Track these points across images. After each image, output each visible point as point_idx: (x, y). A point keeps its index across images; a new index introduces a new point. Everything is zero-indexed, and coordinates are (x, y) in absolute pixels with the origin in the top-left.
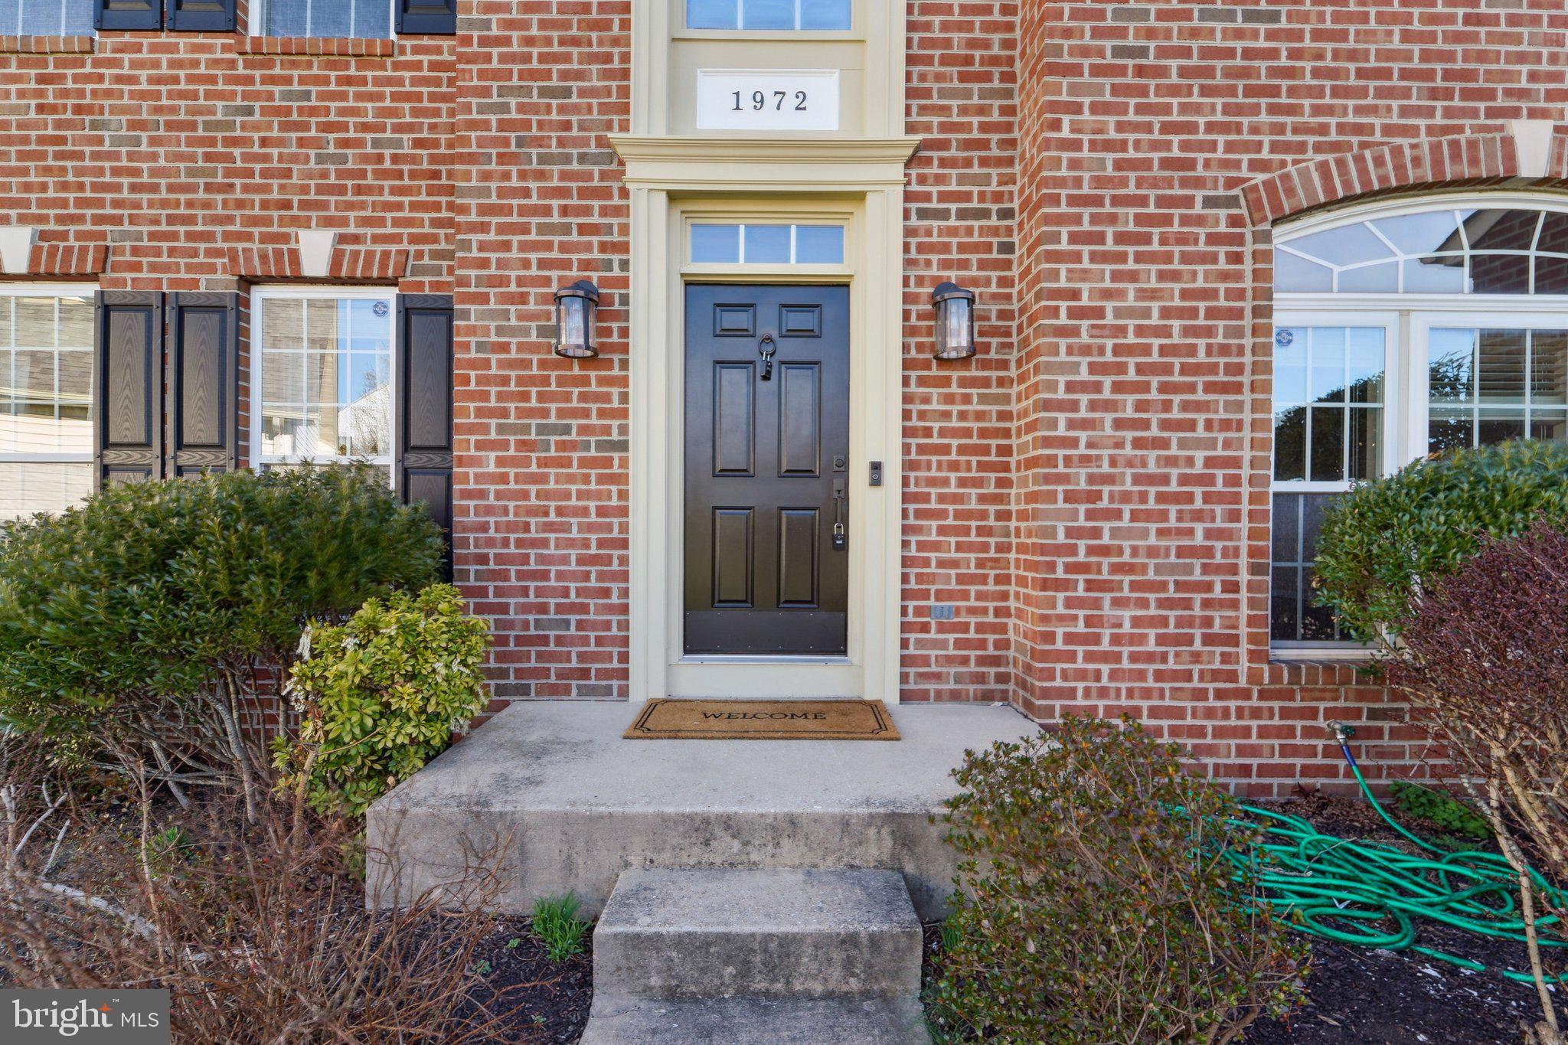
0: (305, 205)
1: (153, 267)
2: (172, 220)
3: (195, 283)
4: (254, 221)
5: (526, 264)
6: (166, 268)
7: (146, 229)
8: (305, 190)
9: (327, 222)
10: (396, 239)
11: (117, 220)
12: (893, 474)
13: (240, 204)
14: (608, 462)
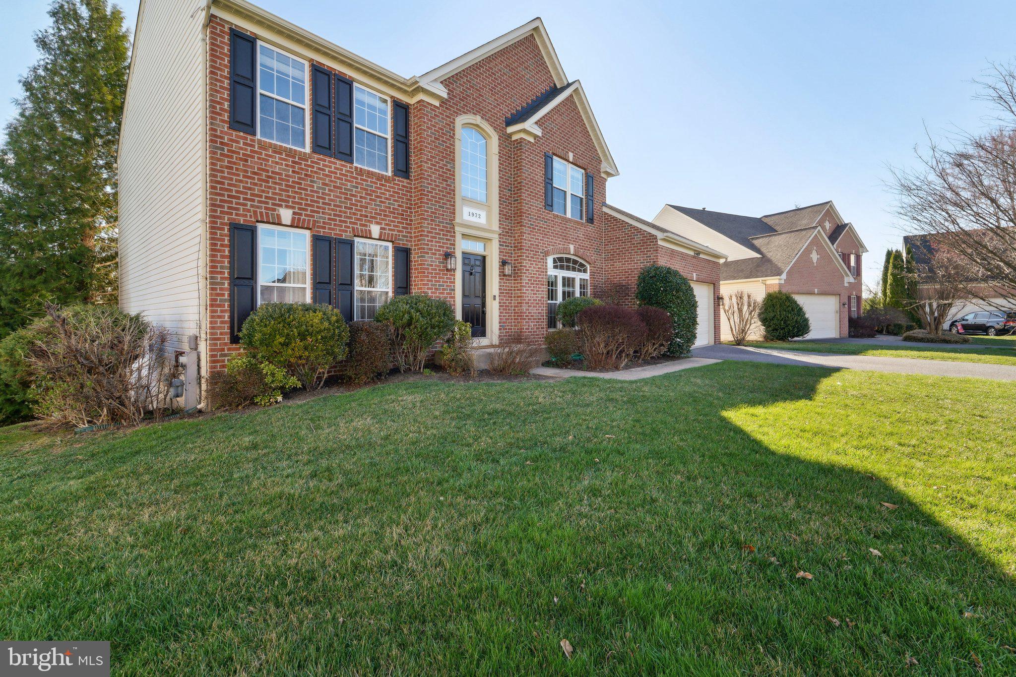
0: (371, 217)
1: (329, 229)
2: (335, 215)
3: (342, 235)
4: (358, 219)
5: (436, 246)
6: (333, 229)
7: (327, 216)
8: (371, 213)
9: (377, 223)
10: (394, 230)
11: (318, 212)
12: (497, 298)
13: (354, 214)
14: (451, 294)
